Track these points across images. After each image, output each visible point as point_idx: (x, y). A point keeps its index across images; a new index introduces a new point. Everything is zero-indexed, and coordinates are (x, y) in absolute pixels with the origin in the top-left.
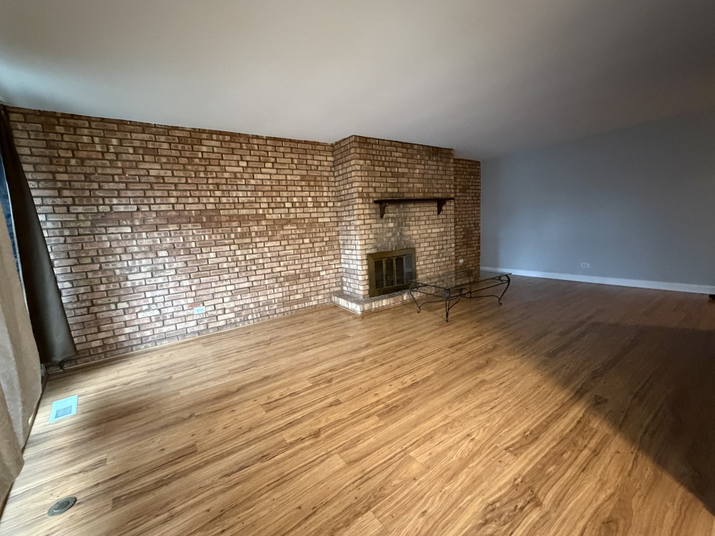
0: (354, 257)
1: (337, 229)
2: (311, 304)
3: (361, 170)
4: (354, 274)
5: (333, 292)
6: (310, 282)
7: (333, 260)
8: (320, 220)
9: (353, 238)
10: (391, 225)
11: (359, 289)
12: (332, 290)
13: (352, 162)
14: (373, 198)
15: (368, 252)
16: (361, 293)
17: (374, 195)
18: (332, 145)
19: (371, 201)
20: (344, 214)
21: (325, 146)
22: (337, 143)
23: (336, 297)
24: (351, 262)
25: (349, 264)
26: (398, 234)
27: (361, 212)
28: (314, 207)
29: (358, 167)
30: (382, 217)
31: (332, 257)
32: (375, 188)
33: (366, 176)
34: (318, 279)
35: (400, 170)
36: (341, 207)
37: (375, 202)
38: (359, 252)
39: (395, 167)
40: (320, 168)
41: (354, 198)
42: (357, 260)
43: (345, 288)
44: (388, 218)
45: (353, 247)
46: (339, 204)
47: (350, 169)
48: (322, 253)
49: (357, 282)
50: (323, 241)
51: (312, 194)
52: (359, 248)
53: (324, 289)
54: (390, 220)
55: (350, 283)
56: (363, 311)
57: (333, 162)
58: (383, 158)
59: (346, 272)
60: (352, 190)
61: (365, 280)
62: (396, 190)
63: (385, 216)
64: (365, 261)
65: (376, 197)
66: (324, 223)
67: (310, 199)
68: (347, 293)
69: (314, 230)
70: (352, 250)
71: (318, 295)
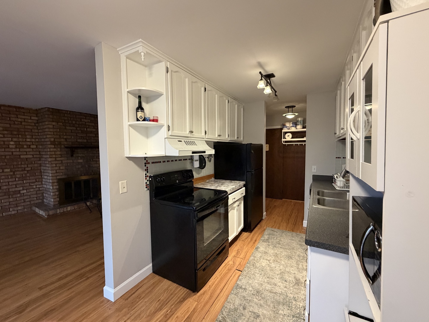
0: (48, 181)
1: (39, 162)
2: (10, 213)
3: (53, 128)
4: (49, 191)
5: (34, 204)
6: (9, 198)
7: (35, 182)
8: (22, 157)
9: (47, 168)
10: (81, 161)
11: (51, 201)
12: (32, 202)
13: (47, 123)
14: (64, 145)
15: (58, 177)
16: (52, 203)
17: (65, 143)
18: (36, 110)
19: (63, 146)
20: (44, 153)
21: (29, 110)
22: (39, 109)
23: (34, 207)
24: (47, 183)
25: (46, 185)
26: (87, 166)
27: (53, 153)
28: (16, 148)
29: (51, 126)
30: (72, 156)
31: (34, 181)
32: (66, 139)
33: (58, 132)
34: (19, 195)
35: (88, 130)
36: (41, 148)
37: (66, 147)
38: (51, 178)
39: (84, 128)
40: (23, 123)
41: (48, 145)
42: (50, 182)
43: (45, 200)
44: (78, 157)
45: (48, 174)
46: (41, 147)
47: (45, 127)
48: (23, 178)
49: (50, 196)
50: (25, 170)
51: (15, 140)
52: (50, 175)
53: (24, 202)
54: (79, 158)
55: (47, 197)
56: (48, 215)
57: (37, 120)
58: (74, 122)
59: (45, 190)
60: (47, 140)
61: (55, 195)
62: (86, 141)
63: (74, 155)
64: (56, 183)
65: (67, 145)
66: (27, 158)
67: (12, 143)
68: (46, 204)
69: (15, 163)
70: (47, 176)
71: (17, 206)
